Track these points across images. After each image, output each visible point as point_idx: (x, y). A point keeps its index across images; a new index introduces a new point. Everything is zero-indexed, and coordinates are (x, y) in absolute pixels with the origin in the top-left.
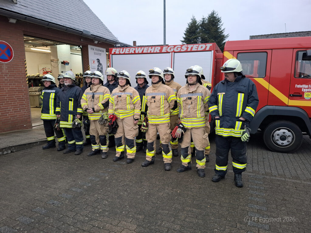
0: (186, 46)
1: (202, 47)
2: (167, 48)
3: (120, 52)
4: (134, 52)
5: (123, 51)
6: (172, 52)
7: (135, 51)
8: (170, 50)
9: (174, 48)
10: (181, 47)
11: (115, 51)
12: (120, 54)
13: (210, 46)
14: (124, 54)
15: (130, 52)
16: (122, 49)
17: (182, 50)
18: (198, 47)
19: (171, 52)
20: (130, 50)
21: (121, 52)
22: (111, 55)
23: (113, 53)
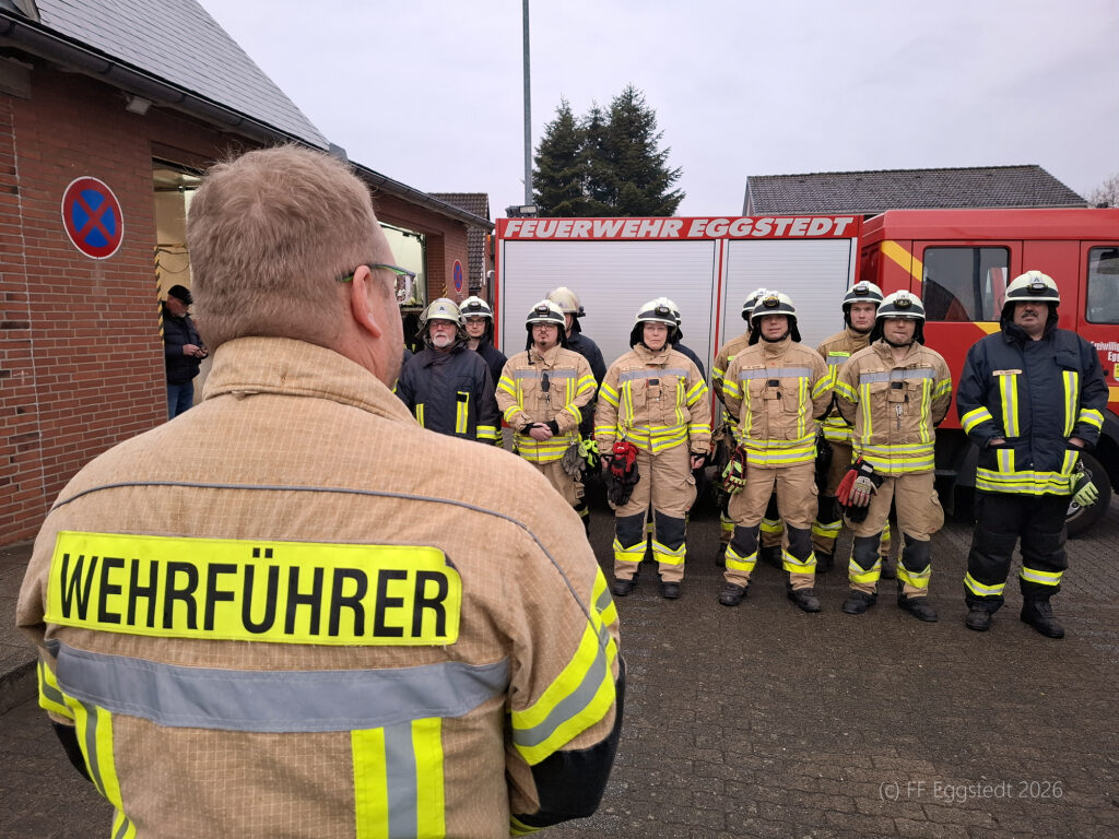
0: (771, 221)
1: (821, 226)
2: (706, 225)
3: (534, 232)
4: (586, 235)
5: (546, 230)
6: (722, 238)
7: (591, 231)
8: (716, 230)
9: (729, 225)
10: (753, 224)
11: (518, 229)
12: (535, 239)
13: (848, 225)
14: (552, 239)
15: (574, 235)
16: (543, 223)
17: (755, 233)
18: (809, 225)
19: (719, 238)
20: (572, 226)
21: (541, 234)
22: (501, 242)
23: (508, 234)
